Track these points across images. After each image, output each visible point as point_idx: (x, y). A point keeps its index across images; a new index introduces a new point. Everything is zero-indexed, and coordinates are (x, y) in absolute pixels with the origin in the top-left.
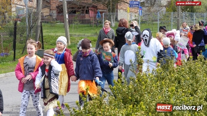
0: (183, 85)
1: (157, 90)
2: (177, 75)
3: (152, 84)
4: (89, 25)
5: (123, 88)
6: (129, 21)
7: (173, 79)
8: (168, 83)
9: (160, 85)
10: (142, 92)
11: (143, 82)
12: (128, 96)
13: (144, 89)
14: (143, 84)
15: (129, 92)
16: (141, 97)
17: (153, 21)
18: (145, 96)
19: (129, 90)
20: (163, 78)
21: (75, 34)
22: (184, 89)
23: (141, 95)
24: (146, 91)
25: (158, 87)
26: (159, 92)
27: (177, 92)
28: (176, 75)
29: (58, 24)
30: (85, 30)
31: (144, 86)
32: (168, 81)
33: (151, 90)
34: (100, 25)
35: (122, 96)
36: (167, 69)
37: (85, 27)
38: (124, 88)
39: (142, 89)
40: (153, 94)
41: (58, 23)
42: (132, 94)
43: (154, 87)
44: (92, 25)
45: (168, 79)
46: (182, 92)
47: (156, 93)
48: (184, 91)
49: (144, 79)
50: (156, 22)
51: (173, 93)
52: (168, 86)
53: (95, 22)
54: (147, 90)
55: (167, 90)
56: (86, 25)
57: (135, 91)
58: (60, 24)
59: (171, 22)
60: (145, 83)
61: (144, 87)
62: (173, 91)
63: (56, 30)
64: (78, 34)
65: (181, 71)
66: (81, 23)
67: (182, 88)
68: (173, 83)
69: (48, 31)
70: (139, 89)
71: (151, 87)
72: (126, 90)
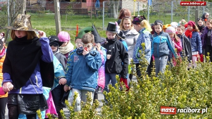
0: (197, 93)
1: (164, 99)
2: (190, 80)
3: (158, 91)
4: (85, 16)
5: (121, 94)
6: (136, 12)
7: (185, 85)
8: (178, 90)
9: (168, 92)
10: (144, 100)
11: (146, 88)
12: (127, 105)
13: (147, 97)
14: (146, 90)
15: (128, 101)
16: (143, 106)
17: (165, 12)
18: (148, 106)
19: (129, 97)
20: (172, 83)
21: (68, 27)
22: (198, 98)
23: (143, 105)
24: (149, 100)
25: (165, 94)
26: (165, 100)
27: (190, 101)
28: (188, 80)
29: (48, 14)
30: (81, 22)
31: (148, 93)
32: (178, 87)
33: (156, 98)
34: (99, 17)
35: (120, 106)
36: (178, 72)
37: (80, 18)
38: (123, 95)
39: (145, 96)
40: (159, 103)
41: (47, 12)
42: (132, 102)
43: (159, 95)
44: (89, 16)
45: (178, 84)
46: (196, 102)
47: (163, 102)
48: (198, 100)
49: (148, 84)
50: (169, 14)
51: (183, 102)
52: (179, 94)
53: (93, 13)
54: (151, 99)
55: (177, 99)
56: (82, 16)
57: (136, 99)
58: (50, 15)
59: (187, 13)
60: (149, 89)
61: (147, 95)
62: (183, 100)
63: (45, 22)
64: (72, 27)
65: (195, 75)
66: (76, 14)
67: (195, 96)
68: (185, 90)
69: (34, 23)
70: (142, 97)
71: (156, 95)
72: (124, 97)
